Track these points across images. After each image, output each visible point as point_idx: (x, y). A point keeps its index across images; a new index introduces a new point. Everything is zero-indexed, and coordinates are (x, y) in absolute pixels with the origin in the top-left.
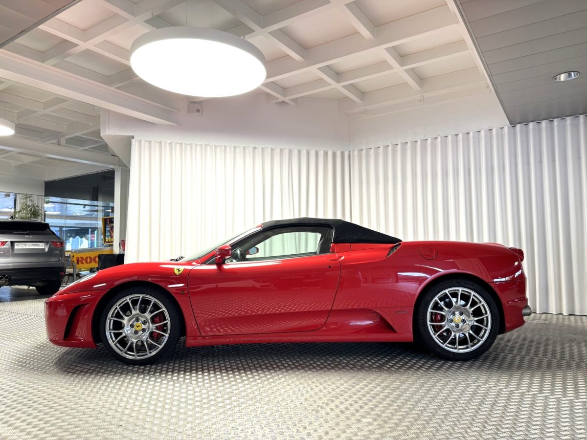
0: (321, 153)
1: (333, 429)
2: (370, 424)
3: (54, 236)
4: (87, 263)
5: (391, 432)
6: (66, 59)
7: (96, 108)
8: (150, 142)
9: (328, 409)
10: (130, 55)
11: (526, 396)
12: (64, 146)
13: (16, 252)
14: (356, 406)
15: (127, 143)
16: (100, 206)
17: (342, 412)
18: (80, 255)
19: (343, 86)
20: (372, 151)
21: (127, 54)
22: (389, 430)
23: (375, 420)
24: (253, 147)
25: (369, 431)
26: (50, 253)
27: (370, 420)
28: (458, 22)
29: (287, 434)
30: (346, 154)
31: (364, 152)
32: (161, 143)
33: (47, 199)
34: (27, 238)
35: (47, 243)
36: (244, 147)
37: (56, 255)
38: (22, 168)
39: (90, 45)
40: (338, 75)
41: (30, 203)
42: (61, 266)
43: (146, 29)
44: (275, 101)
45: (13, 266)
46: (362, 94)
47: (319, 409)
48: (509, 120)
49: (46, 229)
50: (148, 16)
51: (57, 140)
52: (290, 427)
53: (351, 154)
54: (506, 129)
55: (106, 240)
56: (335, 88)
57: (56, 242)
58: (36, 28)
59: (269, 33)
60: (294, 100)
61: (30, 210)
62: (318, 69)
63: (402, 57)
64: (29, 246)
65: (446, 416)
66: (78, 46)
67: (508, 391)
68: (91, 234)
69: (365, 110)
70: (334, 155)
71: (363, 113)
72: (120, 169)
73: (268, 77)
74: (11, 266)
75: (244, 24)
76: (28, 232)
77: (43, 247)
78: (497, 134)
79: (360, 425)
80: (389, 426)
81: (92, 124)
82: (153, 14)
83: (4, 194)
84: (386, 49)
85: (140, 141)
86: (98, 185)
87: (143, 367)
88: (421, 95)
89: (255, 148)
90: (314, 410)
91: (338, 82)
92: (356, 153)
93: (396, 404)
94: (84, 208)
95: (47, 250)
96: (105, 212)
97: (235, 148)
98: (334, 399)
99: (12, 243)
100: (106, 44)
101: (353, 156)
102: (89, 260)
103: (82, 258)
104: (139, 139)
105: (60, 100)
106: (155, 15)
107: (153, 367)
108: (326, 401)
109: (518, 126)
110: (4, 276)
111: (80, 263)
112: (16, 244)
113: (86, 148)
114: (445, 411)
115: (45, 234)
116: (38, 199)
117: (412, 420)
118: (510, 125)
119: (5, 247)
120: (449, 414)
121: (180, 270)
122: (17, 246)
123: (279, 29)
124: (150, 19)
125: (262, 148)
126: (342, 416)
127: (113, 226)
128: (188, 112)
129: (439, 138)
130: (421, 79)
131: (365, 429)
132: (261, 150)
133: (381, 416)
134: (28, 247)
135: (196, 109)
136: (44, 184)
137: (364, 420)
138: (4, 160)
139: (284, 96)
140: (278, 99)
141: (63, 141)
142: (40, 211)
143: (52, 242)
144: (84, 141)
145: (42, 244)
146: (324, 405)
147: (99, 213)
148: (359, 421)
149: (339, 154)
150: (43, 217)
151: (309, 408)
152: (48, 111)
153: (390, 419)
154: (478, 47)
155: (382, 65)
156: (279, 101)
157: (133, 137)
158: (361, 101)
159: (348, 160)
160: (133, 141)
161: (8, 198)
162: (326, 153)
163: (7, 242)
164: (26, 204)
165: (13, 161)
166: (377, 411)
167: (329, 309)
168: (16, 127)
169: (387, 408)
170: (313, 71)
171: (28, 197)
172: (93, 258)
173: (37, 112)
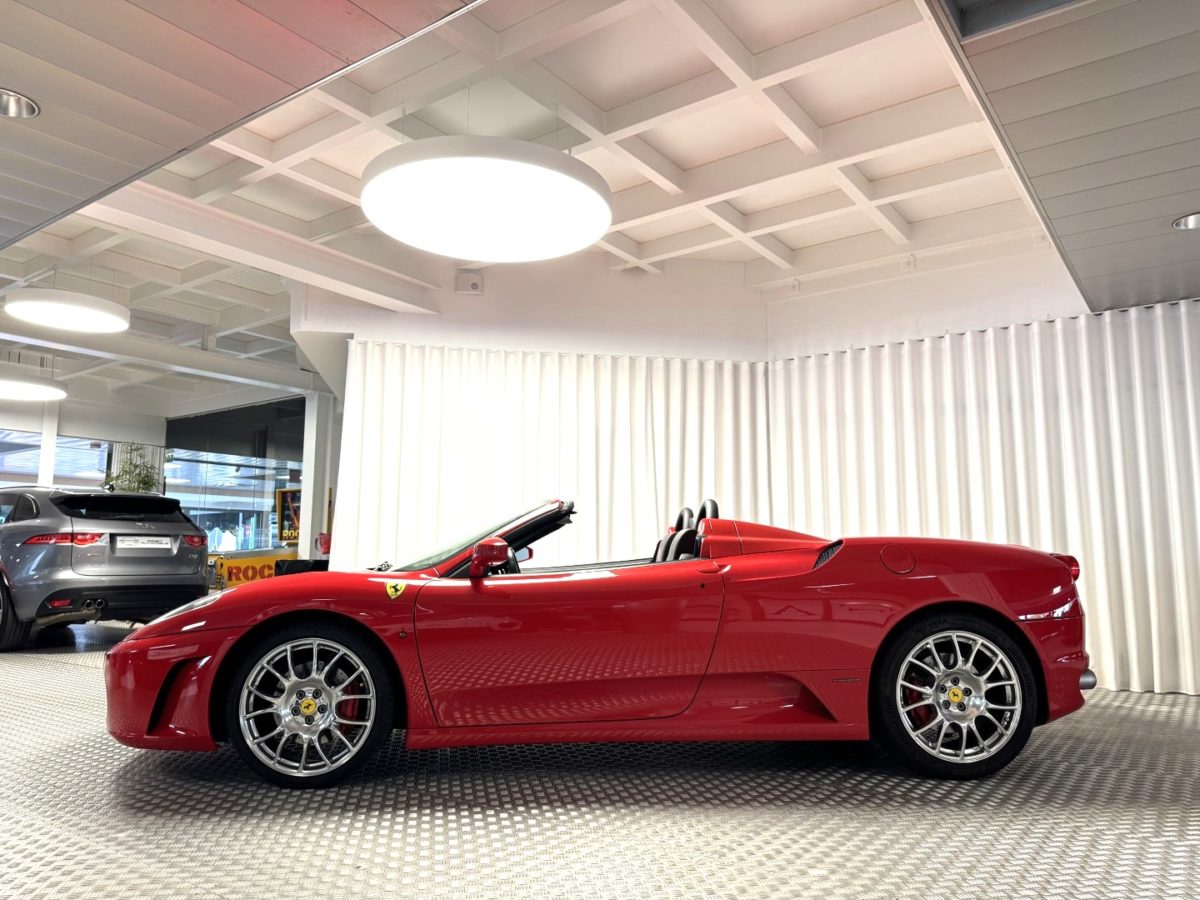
0: (710, 367)
1: (754, 885)
2: (824, 878)
3: (188, 524)
4: (247, 578)
5: (865, 892)
6: (235, 193)
7: (282, 281)
8: (383, 346)
9: (742, 851)
10: (361, 187)
11: (1129, 841)
12: (211, 351)
13: (118, 554)
14: (795, 848)
15: (340, 347)
16: (270, 469)
17: (769, 857)
18: (234, 563)
19: (755, 238)
20: (812, 363)
21: (356, 184)
22: (860, 889)
23: (833, 872)
24: (578, 355)
25: (824, 890)
26: (180, 559)
27: (824, 872)
28: (981, 119)
29: (670, 891)
30: (760, 368)
31: (795, 364)
32: (403, 347)
33: (169, 455)
34: (140, 528)
35: (175, 537)
36: (560, 355)
37: (190, 563)
38: (127, 393)
39: (284, 167)
40: (744, 217)
41: (138, 461)
42: (200, 582)
43: (392, 141)
44: (622, 267)
45: (110, 581)
46: (792, 252)
47: (725, 850)
48: (1088, 303)
49: (173, 512)
50: (394, 114)
51: (200, 340)
52: (673, 878)
53: (770, 368)
54: (1082, 321)
55: (284, 535)
56: (739, 241)
57: (193, 536)
58: (205, 147)
59: (617, 142)
60: (659, 265)
61: (139, 474)
62: (708, 206)
63: (871, 182)
64: (143, 543)
65: (970, 870)
66: (261, 170)
67: (1092, 831)
68: (244, 523)
69: (797, 283)
70: (736, 368)
71: (794, 287)
72: (316, 397)
73: (615, 222)
74: (106, 581)
75: (569, 125)
76: (142, 516)
77: (169, 546)
78: (1065, 329)
79: (805, 880)
80: (860, 882)
81: (267, 310)
82: (404, 112)
83: (89, 442)
84: (842, 169)
85: (364, 344)
86: (267, 427)
87: (323, 792)
88: (909, 254)
89: (582, 356)
90: (715, 852)
91: (745, 230)
92: (780, 365)
93: (873, 848)
94: (237, 471)
95: (175, 552)
96: (277, 481)
97: (543, 355)
98: (751, 835)
99: (113, 537)
100: (314, 166)
101: (774, 371)
102: (250, 573)
103: (238, 569)
104: (362, 339)
105: (214, 265)
106: (408, 112)
107: (342, 792)
108: (736, 839)
109: (1107, 315)
110: (95, 600)
111: (234, 578)
112: (119, 538)
113: (252, 355)
114: (968, 862)
115: (173, 521)
116: (153, 454)
117: (904, 874)
118: (1089, 312)
119: (98, 544)
120: (975, 867)
121: (398, 587)
122: (123, 544)
123: (637, 135)
124: (400, 119)
125: (595, 356)
126: (770, 865)
127: (299, 508)
128: (456, 290)
129: (947, 337)
130: (909, 223)
131: (816, 886)
132: (592, 360)
133: (844, 866)
134: (140, 545)
135: (471, 282)
136: (165, 423)
137: (812, 872)
138: (97, 377)
139: (639, 256)
140: (627, 262)
141: (211, 342)
142: (156, 477)
143: (184, 536)
144: (249, 342)
145: (167, 540)
146: (734, 845)
147: (266, 482)
148: (803, 873)
149: (745, 368)
150: (161, 488)
151: (705, 849)
152: (189, 286)
153: (862, 871)
154: (1022, 171)
155: (832, 198)
156: (628, 266)
157: (351, 336)
158: (788, 266)
159: (764, 379)
160: (353, 345)
161: (96, 452)
162: (719, 366)
163: (103, 534)
164: (131, 463)
165: (108, 380)
166: (836, 857)
167: (703, 672)
168: (132, 317)
169: (855, 854)
170: (698, 211)
171: (135, 448)
172: (258, 568)
173: (170, 287)
